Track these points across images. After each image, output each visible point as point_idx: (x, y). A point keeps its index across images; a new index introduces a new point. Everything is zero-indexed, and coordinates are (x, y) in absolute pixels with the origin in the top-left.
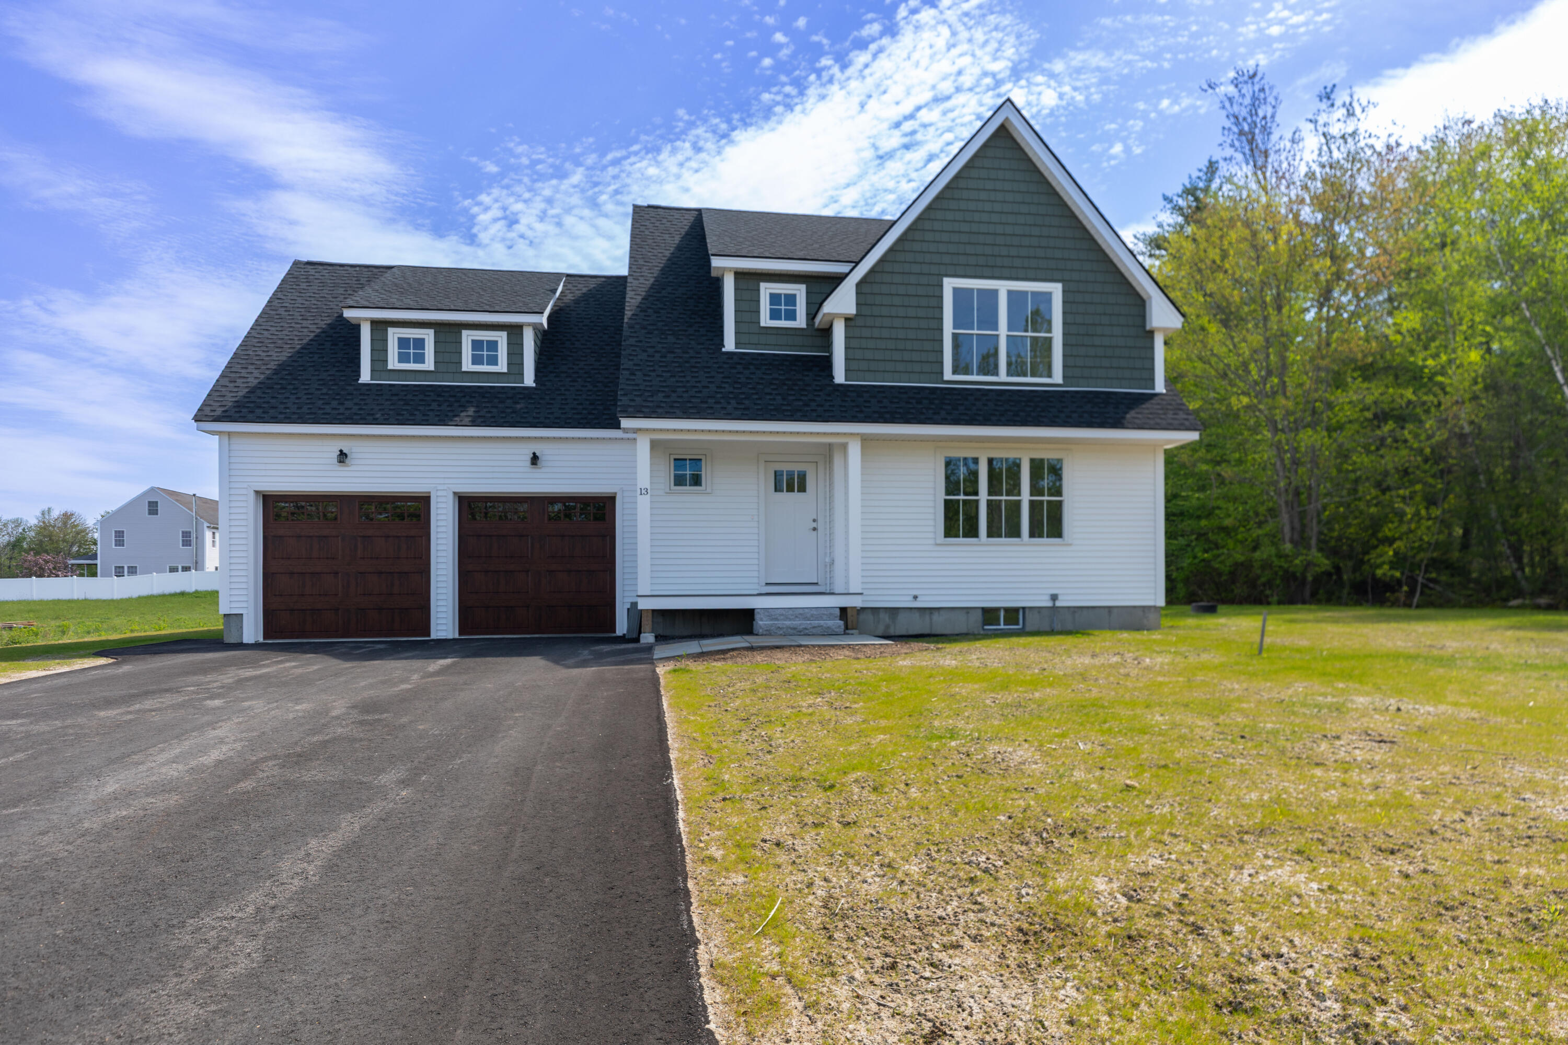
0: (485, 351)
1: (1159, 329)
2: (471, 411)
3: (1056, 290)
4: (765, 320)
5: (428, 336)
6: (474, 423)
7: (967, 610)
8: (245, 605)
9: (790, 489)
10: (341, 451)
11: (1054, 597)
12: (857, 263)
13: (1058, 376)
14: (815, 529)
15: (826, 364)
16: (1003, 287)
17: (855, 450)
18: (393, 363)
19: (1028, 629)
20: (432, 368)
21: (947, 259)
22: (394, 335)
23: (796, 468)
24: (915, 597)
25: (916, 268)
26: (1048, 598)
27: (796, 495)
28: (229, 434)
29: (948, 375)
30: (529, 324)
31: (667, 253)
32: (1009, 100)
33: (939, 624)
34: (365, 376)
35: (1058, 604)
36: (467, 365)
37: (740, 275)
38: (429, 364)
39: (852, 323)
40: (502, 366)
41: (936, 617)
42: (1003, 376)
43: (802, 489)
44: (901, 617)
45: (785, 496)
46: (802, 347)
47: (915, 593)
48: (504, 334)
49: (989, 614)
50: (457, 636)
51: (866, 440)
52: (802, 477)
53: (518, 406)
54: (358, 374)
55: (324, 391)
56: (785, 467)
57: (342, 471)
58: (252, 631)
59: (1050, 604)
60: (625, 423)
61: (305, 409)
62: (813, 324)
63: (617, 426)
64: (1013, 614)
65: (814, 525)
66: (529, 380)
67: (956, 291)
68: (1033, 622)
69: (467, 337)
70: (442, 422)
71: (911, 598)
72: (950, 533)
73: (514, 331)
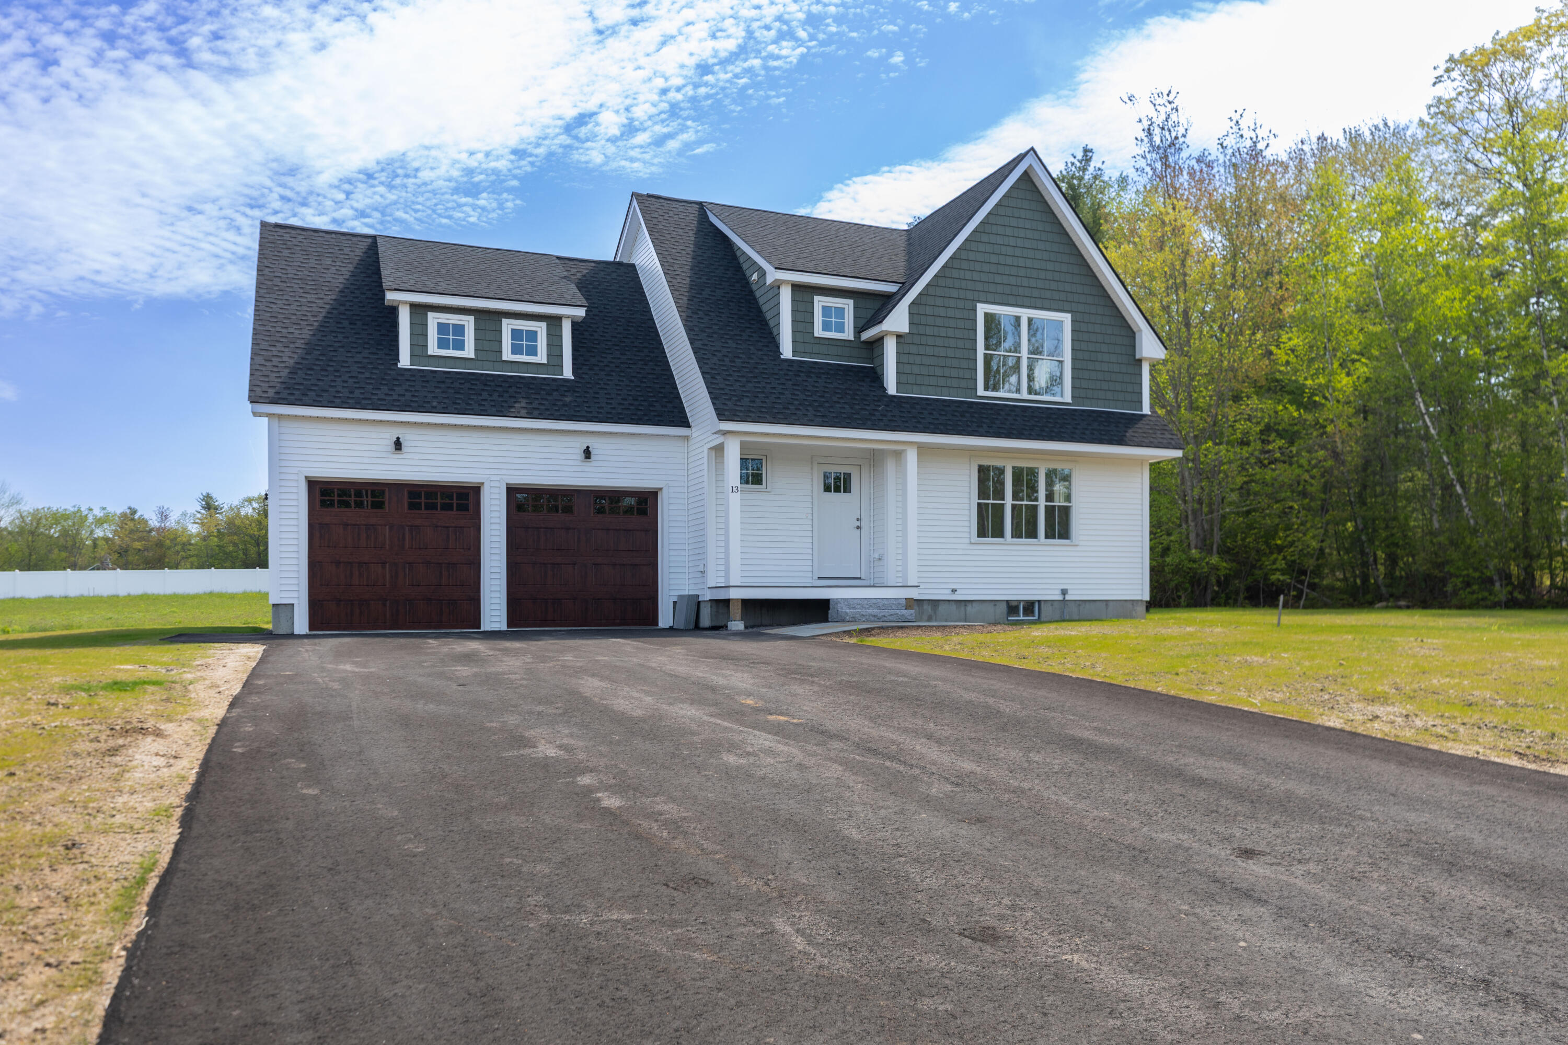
0: (525, 342)
1: (1146, 359)
2: (523, 403)
3: (1066, 318)
4: (819, 332)
5: (469, 322)
6: (531, 416)
7: (995, 602)
8: (295, 595)
9: (837, 490)
10: (398, 438)
11: (1064, 592)
12: (910, 285)
13: (1067, 397)
14: (858, 527)
15: (875, 376)
16: (1025, 314)
17: (912, 457)
18: (433, 349)
19: (1043, 619)
20: (472, 356)
21: (979, 286)
22: (434, 319)
23: (843, 470)
24: (954, 591)
25: (954, 293)
26: (1059, 592)
27: (841, 496)
28: (280, 417)
29: (981, 392)
30: (568, 317)
32: (1032, 149)
34: (405, 361)
35: (1068, 598)
36: (507, 355)
37: (797, 288)
38: (469, 351)
39: (902, 340)
40: (541, 357)
41: (969, 608)
42: (1024, 394)
43: (847, 490)
44: (942, 608)
45: (833, 496)
46: (850, 358)
47: (954, 587)
48: (544, 325)
49: (1012, 608)
50: (506, 628)
51: (923, 449)
52: (848, 477)
53: (568, 399)
54: (397, 358)
55: (367, 375)
56: (834, 469)
57: (398, 458)
58: (301, 624)
59: (1061, 598)
61: (357, 393)
62: (860, 337)
64: (1029, 607)
65: (858, 523)
66: (568, 372)
67: (986, 315)
68: (1046, 613)
69: (508, 325)
70: (500, 412)
71: (949, 591)
72: (982, 533)
73: (554, 322)
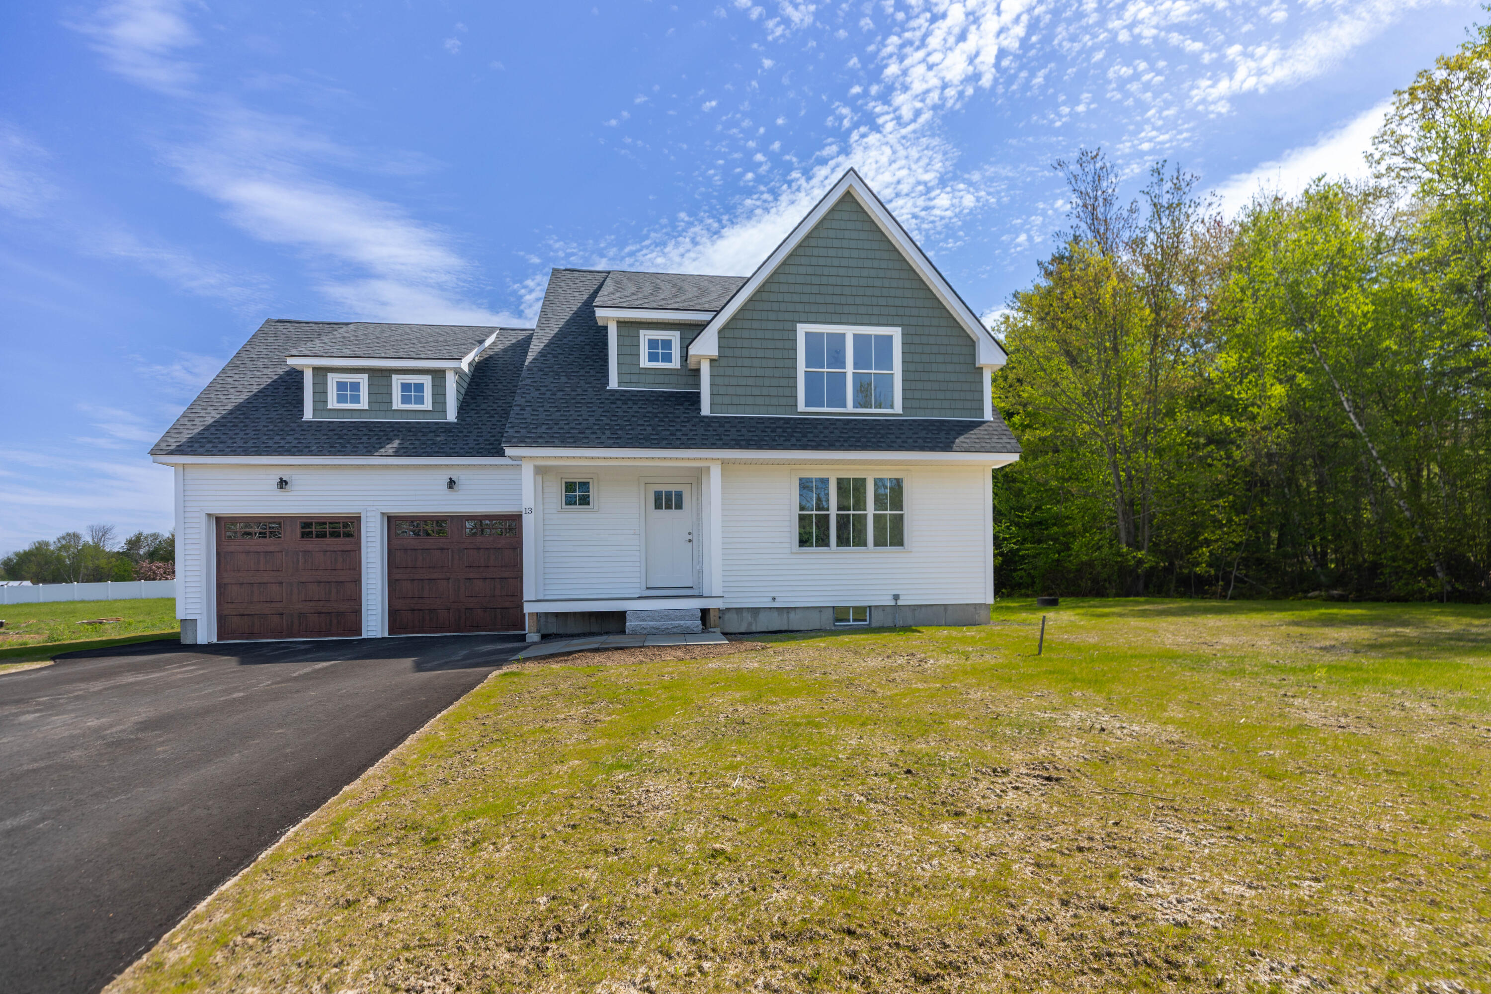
0: (411, 392)
1: (988, 366)
2: (396, 443)
3: (896, 333)
4: (644, 362)
5: (363, 380)
6: (397, 454)
7: (820, 609)
8: (198, 611)
9: (669, 507)
10: (282, 479)
11: (896, 597)
12: (718, 312)
13: (898, 408)
14: (690, 541)
15: (695, 399)
16: (849, 332)
17: (716, 472)
18: (333, 403)
19: (873, 625)
20: (366, 407)
21: (799, 307)
22: (332, 380)
23: (673, 488)
24: (774, 599)
25: (773, 316)
26: (891, 598)
27: (673, 512)
28: (184, 466)
29: (801, 407)
30: (451, 369)
31: (575, 308)
32: (852, 169)
33: (795, 621)
34: (308, 415)
35: (900, 603)
36: (397, 403)
37: (622, 324)
38: (364, 404)
39: (716, 364)
40: (428, 405)
41: (792, 615)
42: (850, 408)
43: (679, 506)
44: (762, 616)
45: (663, 512)
46: (677, 385)
47: (774, 595)
48: (429, 378)
49: (839, 614)
50: (386, 635)
51: (724, 463)
52: (679, 495)
53: (439, 439)
54: (301, 411)
55: (271, 428)
56: (664, 488)
57: (282, 495)
58: (206, 634)
59: (893, 603)
60: (509, 451)
61: (250, 444)
62: (687, 365)
63: (501, 454)
64: (861, 612)
65: (690, 537)
66: (451, 415)
67: (808, 334)
68: (877, 619)
69: (397, 381)
70: (369, 453)
71: (770, 600)
72: (804, 541)
73: (438, 375)
